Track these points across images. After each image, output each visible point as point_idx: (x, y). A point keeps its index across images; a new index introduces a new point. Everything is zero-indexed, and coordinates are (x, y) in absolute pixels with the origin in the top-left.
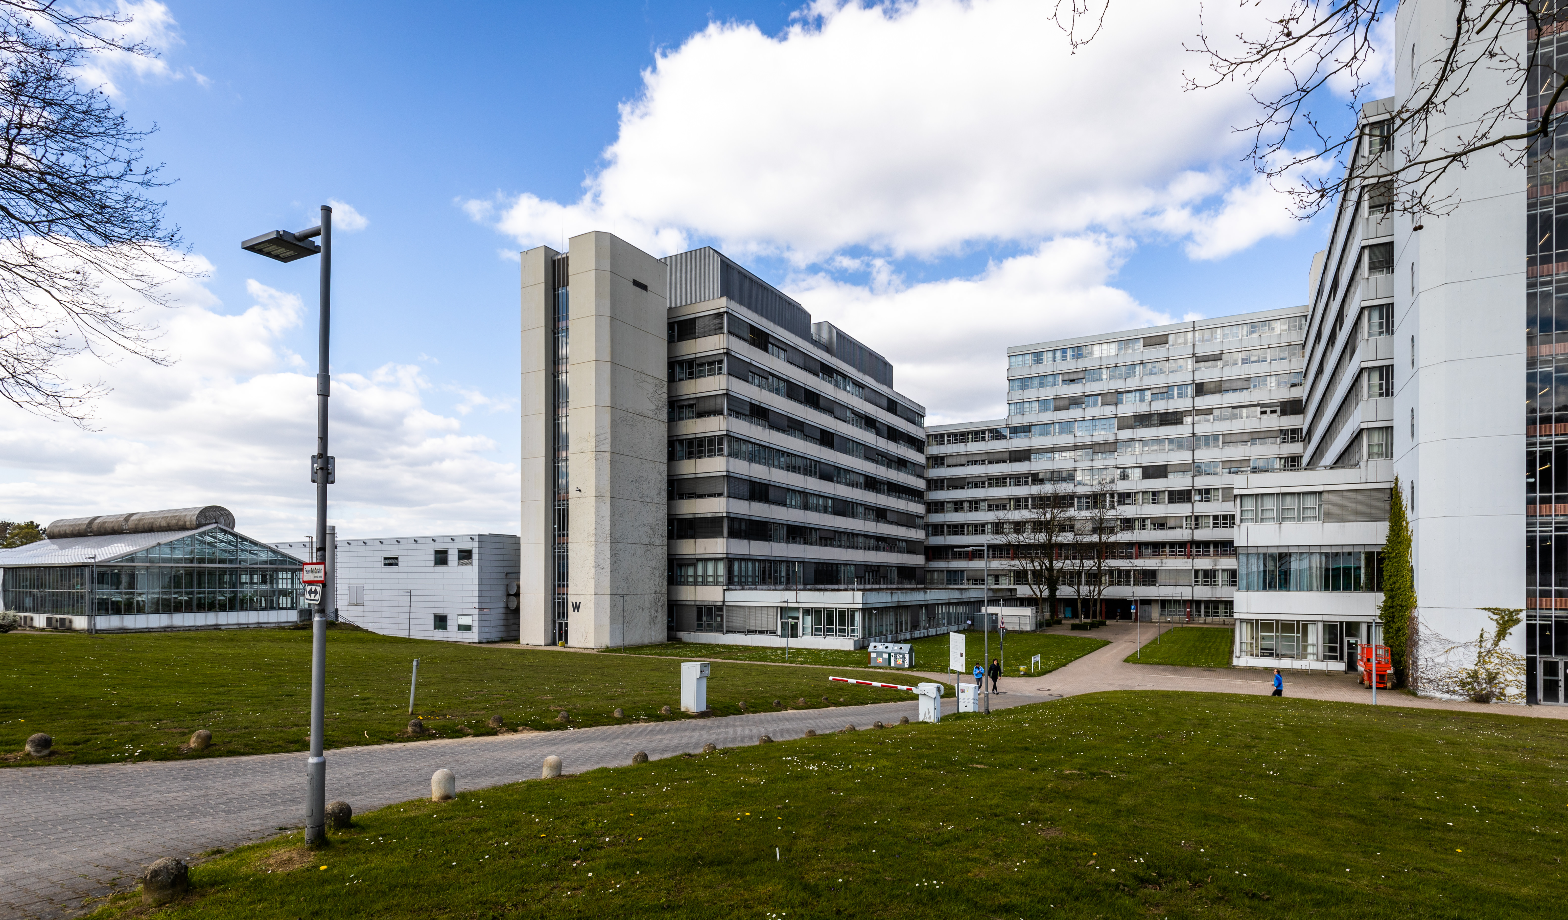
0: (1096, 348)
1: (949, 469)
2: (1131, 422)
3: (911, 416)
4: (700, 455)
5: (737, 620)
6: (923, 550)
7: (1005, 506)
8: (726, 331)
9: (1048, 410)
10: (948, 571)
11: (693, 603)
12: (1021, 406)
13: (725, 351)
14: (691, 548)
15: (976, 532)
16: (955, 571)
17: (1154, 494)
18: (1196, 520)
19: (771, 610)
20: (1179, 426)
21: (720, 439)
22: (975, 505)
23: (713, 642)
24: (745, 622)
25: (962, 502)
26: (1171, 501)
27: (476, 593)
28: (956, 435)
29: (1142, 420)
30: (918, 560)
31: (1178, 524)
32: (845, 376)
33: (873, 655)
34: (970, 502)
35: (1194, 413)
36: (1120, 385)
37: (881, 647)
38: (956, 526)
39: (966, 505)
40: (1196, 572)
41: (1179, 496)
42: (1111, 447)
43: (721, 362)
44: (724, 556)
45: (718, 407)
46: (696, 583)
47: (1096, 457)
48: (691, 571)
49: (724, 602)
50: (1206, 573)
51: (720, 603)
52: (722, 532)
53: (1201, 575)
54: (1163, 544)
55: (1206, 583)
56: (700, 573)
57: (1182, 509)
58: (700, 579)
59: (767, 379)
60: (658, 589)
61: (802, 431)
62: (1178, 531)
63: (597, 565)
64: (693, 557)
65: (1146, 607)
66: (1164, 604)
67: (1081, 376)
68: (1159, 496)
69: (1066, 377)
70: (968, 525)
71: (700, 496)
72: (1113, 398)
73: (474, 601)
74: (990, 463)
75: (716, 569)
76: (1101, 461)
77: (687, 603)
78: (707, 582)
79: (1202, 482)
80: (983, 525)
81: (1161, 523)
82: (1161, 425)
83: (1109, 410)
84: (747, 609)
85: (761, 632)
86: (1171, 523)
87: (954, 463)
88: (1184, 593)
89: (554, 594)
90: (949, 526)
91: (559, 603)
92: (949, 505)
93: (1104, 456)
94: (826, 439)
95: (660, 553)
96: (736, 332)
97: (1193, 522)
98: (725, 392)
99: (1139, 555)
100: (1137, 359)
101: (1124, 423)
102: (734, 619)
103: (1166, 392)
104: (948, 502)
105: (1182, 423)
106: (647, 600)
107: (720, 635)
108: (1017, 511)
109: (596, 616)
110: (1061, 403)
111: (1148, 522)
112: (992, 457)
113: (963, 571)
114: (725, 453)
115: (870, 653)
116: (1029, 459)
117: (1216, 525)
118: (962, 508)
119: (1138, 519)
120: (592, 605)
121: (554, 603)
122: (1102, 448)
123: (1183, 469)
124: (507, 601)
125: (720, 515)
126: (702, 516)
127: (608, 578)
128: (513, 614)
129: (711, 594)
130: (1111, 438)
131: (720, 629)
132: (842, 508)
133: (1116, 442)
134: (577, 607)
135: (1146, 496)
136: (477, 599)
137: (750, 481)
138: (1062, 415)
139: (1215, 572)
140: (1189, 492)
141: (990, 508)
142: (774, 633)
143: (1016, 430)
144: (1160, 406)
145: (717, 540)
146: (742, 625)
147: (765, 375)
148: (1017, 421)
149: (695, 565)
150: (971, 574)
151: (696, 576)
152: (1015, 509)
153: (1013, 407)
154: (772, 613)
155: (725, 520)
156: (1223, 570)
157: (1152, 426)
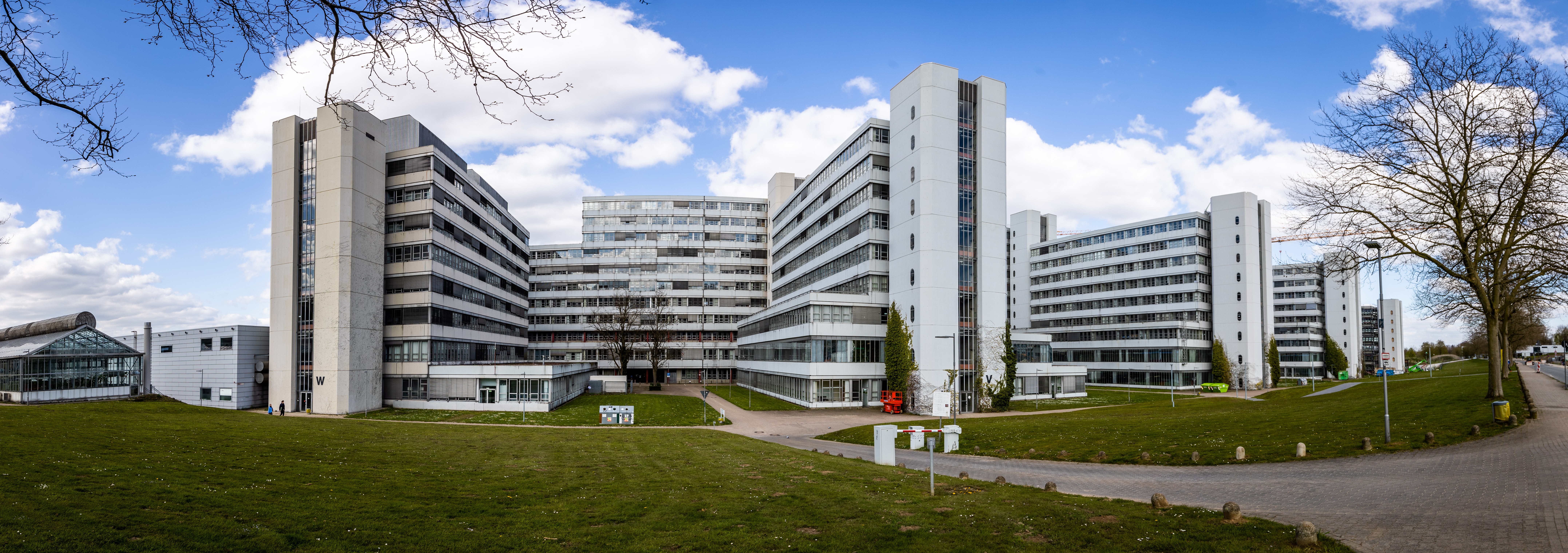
0: (644, 204)
1: (538, 276)
2: (666, 252)
3: (523, 237)
4: (408, 258)
5: (440, 390)
6: (527, 334)
7: (580, 304)
8: (432, 168)
9: (611, 240)
10: (537, 350)
11: (400, 376)
12: (591, 236)
13: (432, 182)
14: (398, 332)
15: (558, 322)
16: (542, 350)
17: (680, 299)
18: (705, 318)
19: (471, 381)
20: (695, 258)
21: (425, 246)
22: (557, 302)
23: (421, 407)
24: (447, 391)
25: (548, 300)
26: (690, 304)
27: (236, 371)
28: (544, 253)
29: (674, 252)
30: (523, 342)
31: (694, 320)
32: (492, 206)
33: (604, 416)
34: (554, 300)
35: (704, 250)
36: (659, 228)
37: (610, 409)
38: (543, 317)
39: (551, 302)
40: (705, 351)
41: (695, 302)
42: (653, 267)
43: (427, 190)
44: (429, 338)
45: (425, 223)
46: (402, 360)
47: (643, 273)
48: (397, 351)
49: (428, 375)
50: (711, 351)
51: (426, 376)
52: (427, 319)
53: (707, 352)
54: (684, 332)
55: (710, 358)
56: (406, 352)
57: (696, 310)
58: (406, 357)
59: (453, 204)
60: (377, 365)
61: (470, 243)
62: (694, 324)
63: (340, 346)
64: (400, 339)
65: (673, 374)
66: (684, 371)
67: (633, 219)
68: (683, 301)
69: (624, 219)
70: (552, 317)
71: (407, 291)
72: (653, 236)
73: (234, 378)
74: (569, 273)
75: (420, 349)
76: (648, 276)
77: (395, 376)
78: (413, 359)
79: (709, 293)
80: (563, 317)
81: (684, 319)
82: (684, 256)
83: (652, 243)
84: (449, 381)
85: (462, 399)
86: (690, 319)
87: (543, 272)
88: (697, 364)
89: (298, 370)
90: (538, 317)
91: (302, 378)
92: (538, 302)
93: (648, 273)
94: (483, 250)
95: (379, 335)
96: (438, 169)
97: (703, 319)
98: (431, 211)
99: (669, 340)
100: (671, 213)
101: (661, 253)
102: (437, 389)
103: (688, 236)
104: (537, 300)
105: (697, 256)
106: (371, 373)
107: (425, 402)
108: (589, 308)
109: (339, 389)
110: (620, 236)
111: (676, 317)
112: (571, 269)
113: (548, 350)
114: (430, 257)
115: (601, 414)
116: (597, 272)
117: (716, 321)
118: (548, 304)
119: (670, 315)
120: (335, 379)
121: (298, 378)
122: (647, 268)
123: (696, 285)
124: (255, 377)
125: (426, 305)
126: (409, 306)
127: (348, 357)
128: (262, 388)
129: (417, 369)
130: (653, 261)
131: (424, 397)
132: (489, 302)
133: (657, 264)
134: (321, 381)
135: (675, 301)
136: (236, 376)
137: (444, 279)
138: (620, 244)
139: (715, 350)
140: (701, 299)
141: (569, 305)
142: (473, 399)
143: (588, 252)
144: (684, 244)
145: (422, 325)
146: (445, 393)
147: (453, 201)
148: (589, 245)
149: (401, 346)
150: (554, 352)
151: (402, 355)
152: (587, 306)
153: (586, 236)
154: (471, 383)
155: (430, 310)
156: (720, 349)
157: (679, 256)
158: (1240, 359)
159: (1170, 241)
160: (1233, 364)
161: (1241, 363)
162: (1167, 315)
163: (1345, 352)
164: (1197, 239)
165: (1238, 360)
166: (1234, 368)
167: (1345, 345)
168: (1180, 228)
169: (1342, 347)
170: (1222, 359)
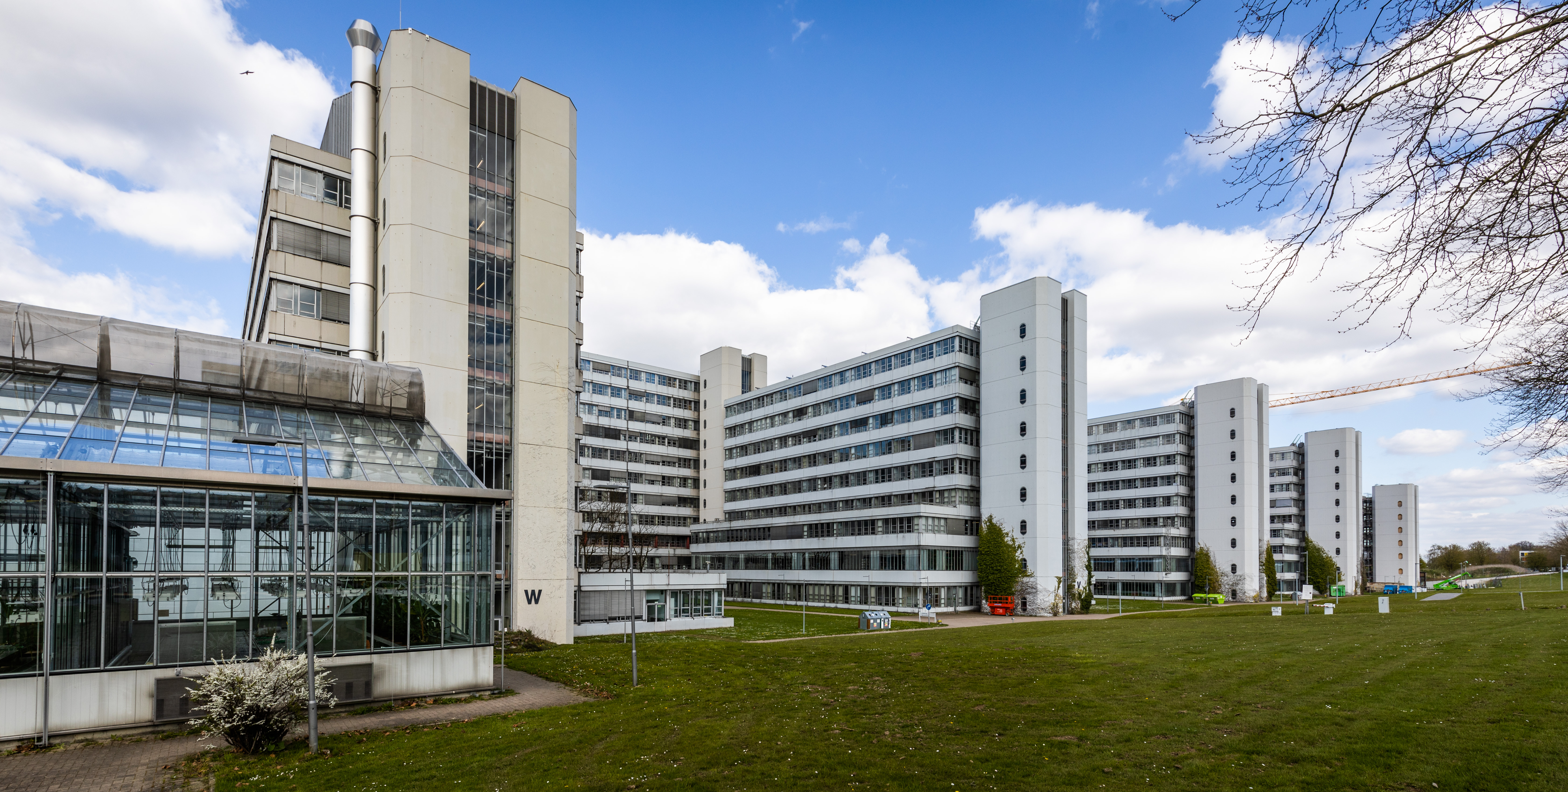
5: (595, 607)
19: (637, 594)
24: (606, 608)
49: (579, 586)
63: (568, 540)
82: (605, 437)
84: (609, 594)
85: (625, 618)
102: (592, 606)
103: (609, 411)
105: (619, 439)
134: (534, 597)
142: (640, 618)
146: (602, 612)
154: (638, 597)
158: (1234, 568)
159: (1141, 439)
160: (1223, 574)
161: (1234, 573)
162: (1135, 522)
163: (1338, 561)
164: (1178, 437)
165: (1230, 569)
166: (1225, 578)
167: (1338, 551)
168: (1155, 424)
169: (1332, 553)
170: (1209, 568)
